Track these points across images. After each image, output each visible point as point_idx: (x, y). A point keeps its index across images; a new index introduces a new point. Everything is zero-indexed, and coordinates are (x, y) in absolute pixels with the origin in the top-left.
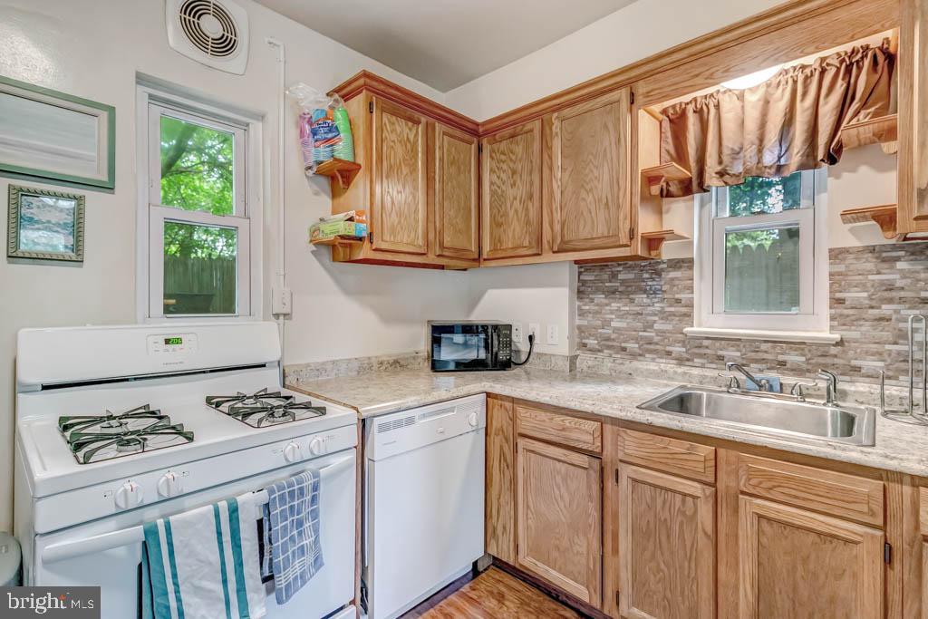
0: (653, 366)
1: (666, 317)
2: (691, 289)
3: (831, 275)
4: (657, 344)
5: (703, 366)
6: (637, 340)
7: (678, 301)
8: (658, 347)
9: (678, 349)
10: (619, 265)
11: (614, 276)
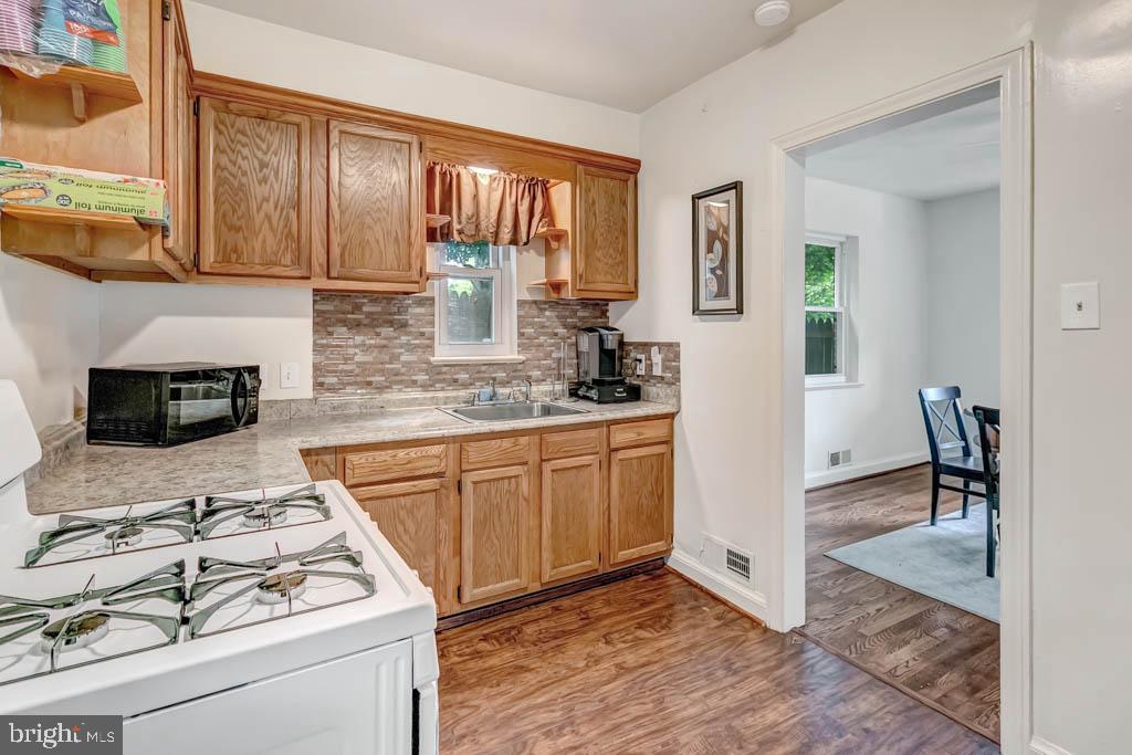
0: (403, 396)
1: (411, 349)
2: (432, 323)
3: (519, 317)
4: (403, 374)
5: (443, 389)
6: (382, 372)
7: (422, 334)
8: (404, 377)
9: (422, 377)
10: (364, 297)
11: (357, 308)
